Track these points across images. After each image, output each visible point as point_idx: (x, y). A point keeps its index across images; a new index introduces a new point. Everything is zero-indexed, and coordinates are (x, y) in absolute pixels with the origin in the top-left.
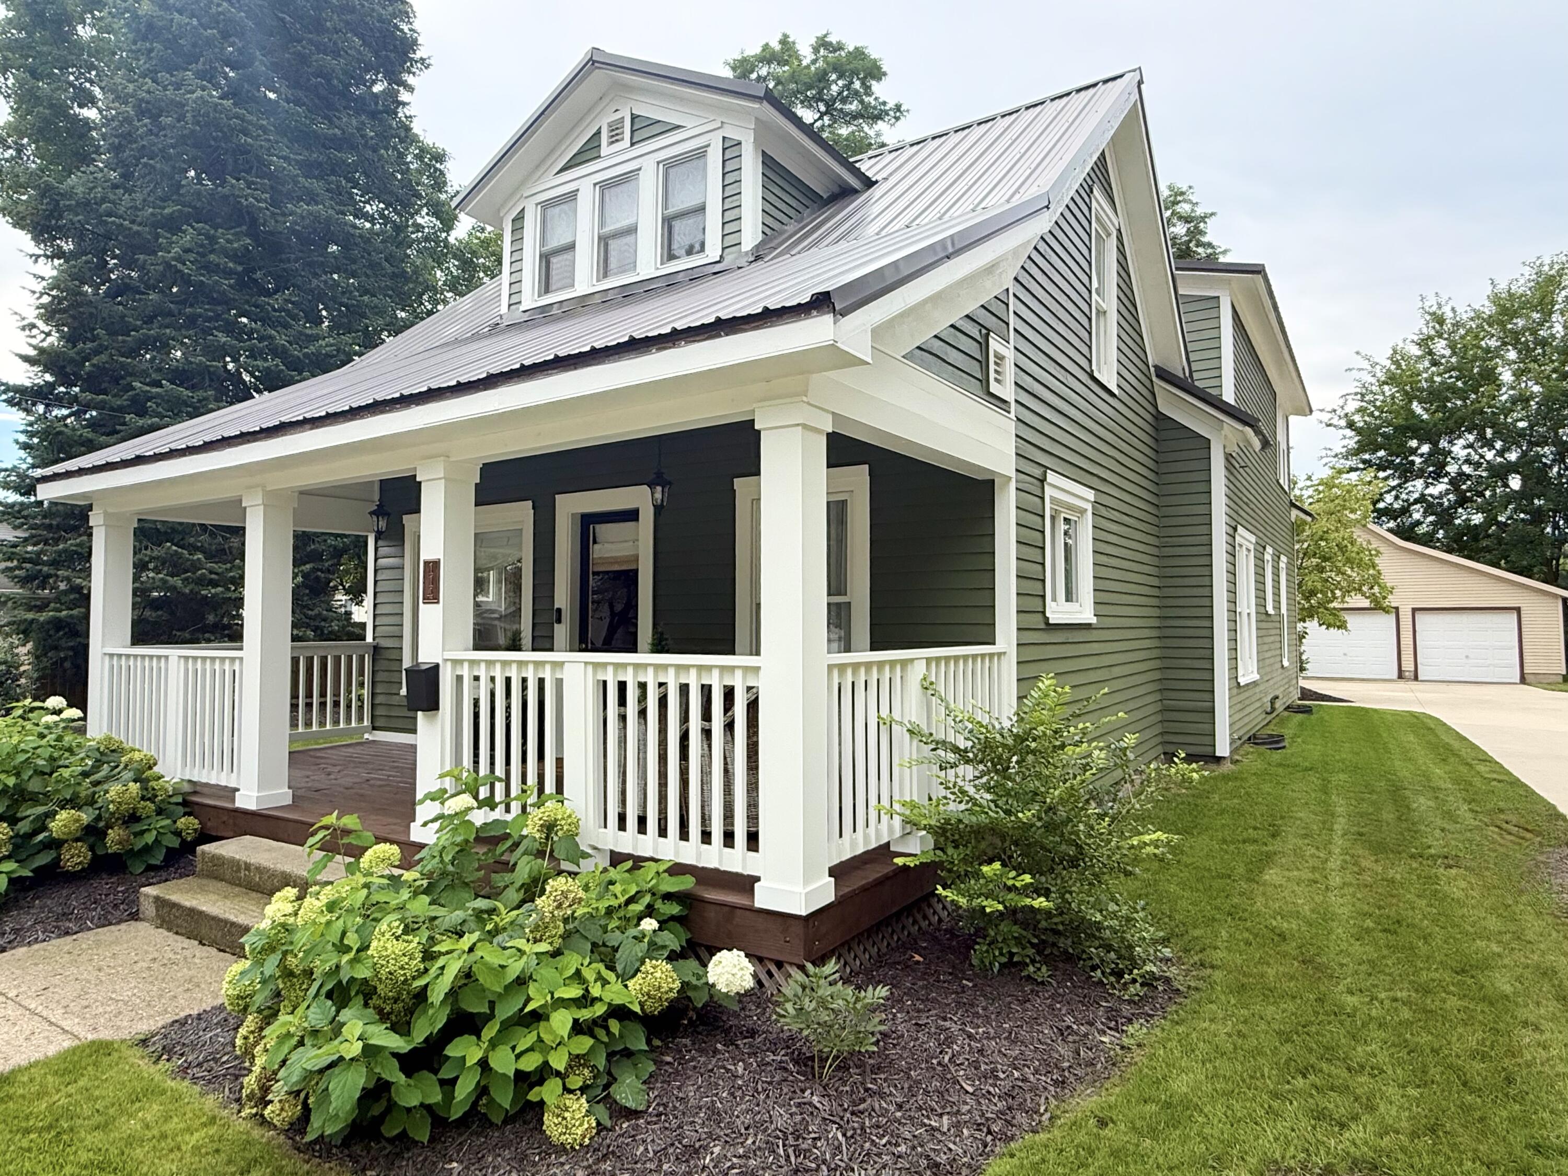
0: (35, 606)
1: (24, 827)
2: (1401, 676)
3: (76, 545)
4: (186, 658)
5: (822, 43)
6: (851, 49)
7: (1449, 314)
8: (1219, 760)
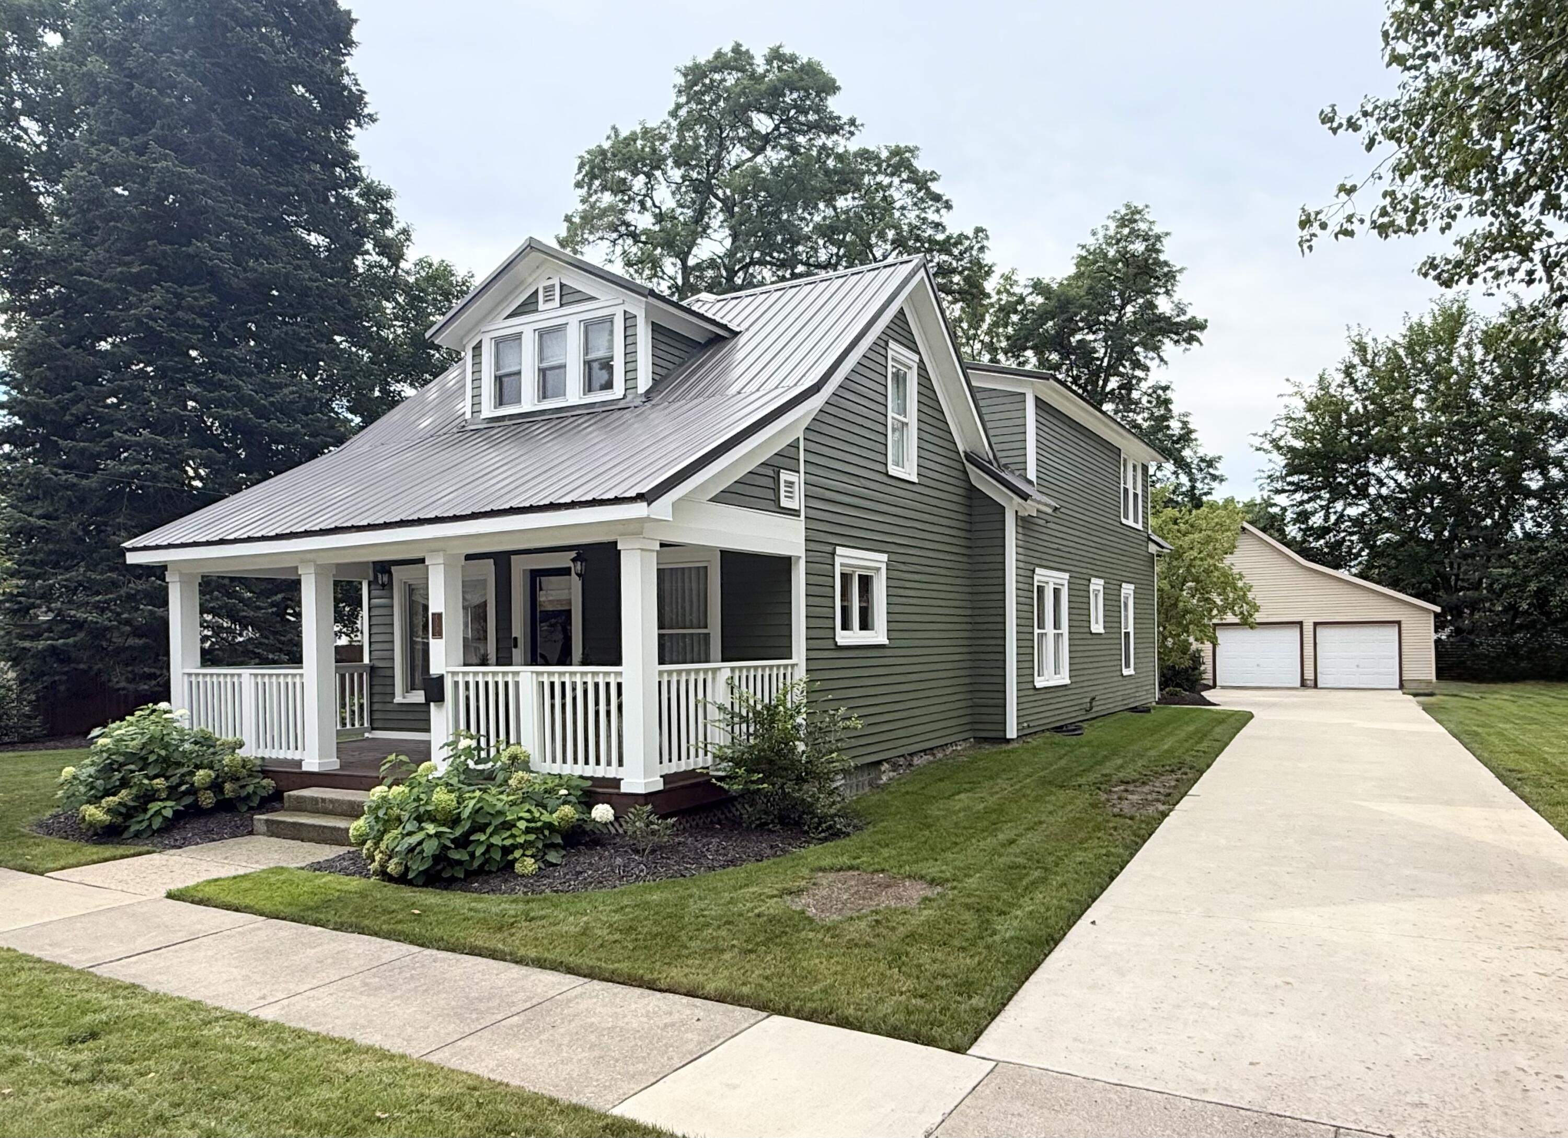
0: (28, 636)
1: (175, 780)
2: (1303, 684)
3: (66, 580)
4: (256, 675)
5: (776, 55)
6: (805, 61)
7: (1371, 344)
8: (1008, 741)
